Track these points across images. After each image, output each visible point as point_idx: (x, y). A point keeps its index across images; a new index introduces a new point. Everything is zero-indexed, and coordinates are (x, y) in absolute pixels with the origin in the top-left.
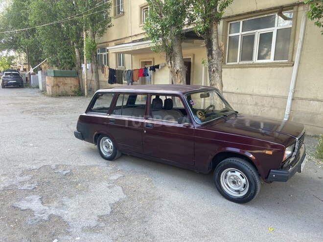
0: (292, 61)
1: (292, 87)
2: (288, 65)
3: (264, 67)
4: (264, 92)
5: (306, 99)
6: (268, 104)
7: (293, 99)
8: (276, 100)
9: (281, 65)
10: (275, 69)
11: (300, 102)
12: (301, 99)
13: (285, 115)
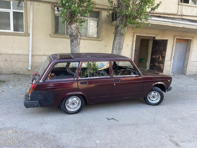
0: (28, 33)
1: (30, 49)
2: (26, 35)
3: (8, 35)
4: (10, 52)
5: (39, 55)
6: (15, 60)
7: (32, 56)
8: (20, 57)
9: (20, 35)
10: (16, 37)
11: (36, 57)
12: (37, 55)
13: (29, 66)
